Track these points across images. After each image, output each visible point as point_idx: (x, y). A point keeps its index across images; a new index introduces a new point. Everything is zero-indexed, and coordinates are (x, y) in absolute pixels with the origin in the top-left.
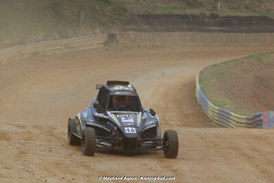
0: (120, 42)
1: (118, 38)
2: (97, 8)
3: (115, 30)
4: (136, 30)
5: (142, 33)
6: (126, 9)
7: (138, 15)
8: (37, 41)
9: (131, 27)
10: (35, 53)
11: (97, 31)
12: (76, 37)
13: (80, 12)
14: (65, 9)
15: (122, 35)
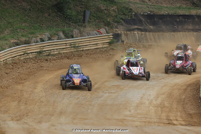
0: (125, 42)
1: (123, 37)
2: (103, 8)
3: (120, 30)
4: (141, 30)
5: (147, 33)
6: (131, 9)
7: (143, 15)
8: (42, 40)
9: (136, 27)
10: (40, 53)
11: (103, 30)
12: (81, 36)
13: (85, 12)
14: (70, 9)
15: (126, 35)
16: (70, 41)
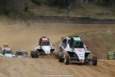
2: (23, 13)
3: (30, 22)
4: (38, 22)
5: (40, 23)
6: (34, 14)
7: (39, 16)
9: (36, 21)
11: (23, 22)
12: (15, 24)
13: (16, 15)
14: (10, 14)
15: (32, 24)
16: (10, 26)
